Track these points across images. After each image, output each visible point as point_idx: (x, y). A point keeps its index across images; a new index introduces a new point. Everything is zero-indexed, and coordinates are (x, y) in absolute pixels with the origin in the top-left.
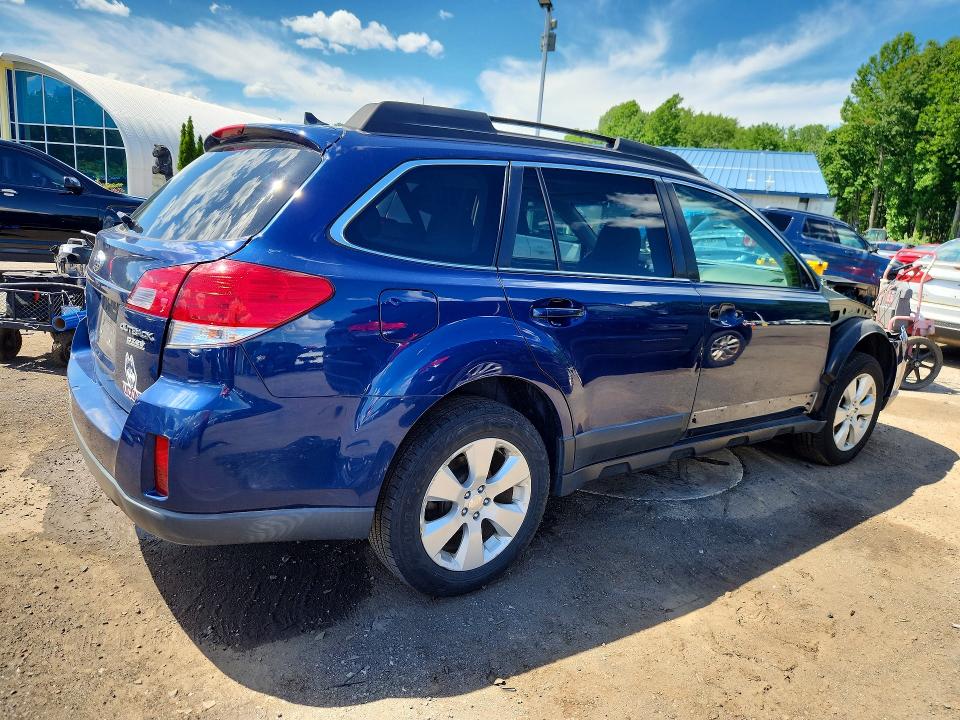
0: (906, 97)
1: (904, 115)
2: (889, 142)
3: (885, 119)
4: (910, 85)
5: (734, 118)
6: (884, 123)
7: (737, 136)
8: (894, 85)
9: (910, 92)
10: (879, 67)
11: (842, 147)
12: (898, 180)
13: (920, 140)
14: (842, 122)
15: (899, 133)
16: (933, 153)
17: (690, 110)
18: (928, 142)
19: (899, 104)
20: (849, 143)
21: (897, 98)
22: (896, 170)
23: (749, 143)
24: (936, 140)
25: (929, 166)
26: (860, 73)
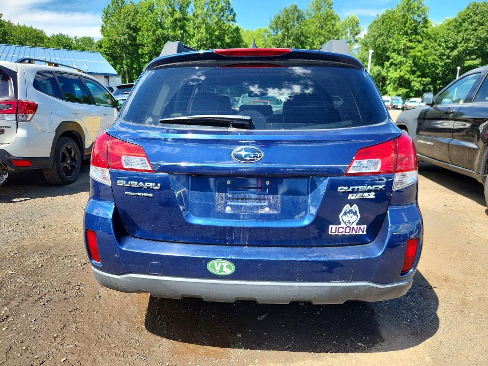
0: (129, 27)
1: (130, 35)
2: (126, 49)
3: (123, 37)
4: (129, 21)
5: (41, 30)
6: (122, 39)
7: (46, 41)
8: (122, 20)
9: (130, 24)
10: (112, 10)
11: (106, 49)
12: (135, 66)
13: (139, 48)
14: (102, 36)
15: (130, 44)
16: (146, 54)
17: (9, 21)
18: (143, 49)
19: (127, 30)
20: (108, 48)
21: (125, 27)
22: (132, 62)
23: (55, 45)
24: (146, 48)
25: (146, 60)
26: (104, 12)
